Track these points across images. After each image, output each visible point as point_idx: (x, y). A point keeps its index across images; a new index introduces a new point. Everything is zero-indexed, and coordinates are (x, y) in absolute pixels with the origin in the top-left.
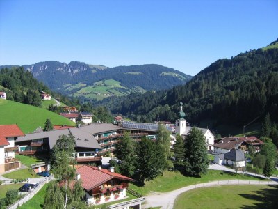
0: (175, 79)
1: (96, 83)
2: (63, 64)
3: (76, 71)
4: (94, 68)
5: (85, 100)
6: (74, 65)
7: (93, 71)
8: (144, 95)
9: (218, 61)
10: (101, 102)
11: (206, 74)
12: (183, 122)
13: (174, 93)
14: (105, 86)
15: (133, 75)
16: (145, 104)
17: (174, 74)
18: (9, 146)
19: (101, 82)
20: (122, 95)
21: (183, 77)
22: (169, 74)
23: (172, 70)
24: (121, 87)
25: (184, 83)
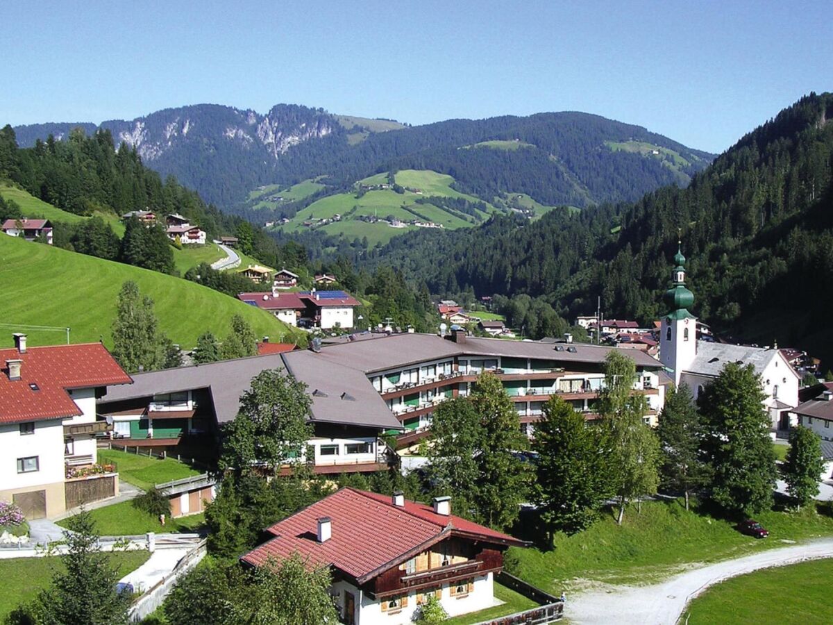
0: (649, 165)
1: (365, 182)
2: (247, 113)
3: (294, 140)
4: (357, 129)
5: (327, 243)
6: (287, 116)
7: (354, 140)
8: (539, 224)
9: (805, 101)
10: (384, 252)
11: (762, 149)
12: (686, 326)
13: (648, 216)
14: (398, 190)
15: (496, 152)
16: (541, 258)
17: (645, 149)
18: (77, 420)
19: (381, 177)
20: (458, 224)
21: (678, 159)
22: (629, 147)
23: (638, 133)
24: (456, 195)
25: (685, 180)
